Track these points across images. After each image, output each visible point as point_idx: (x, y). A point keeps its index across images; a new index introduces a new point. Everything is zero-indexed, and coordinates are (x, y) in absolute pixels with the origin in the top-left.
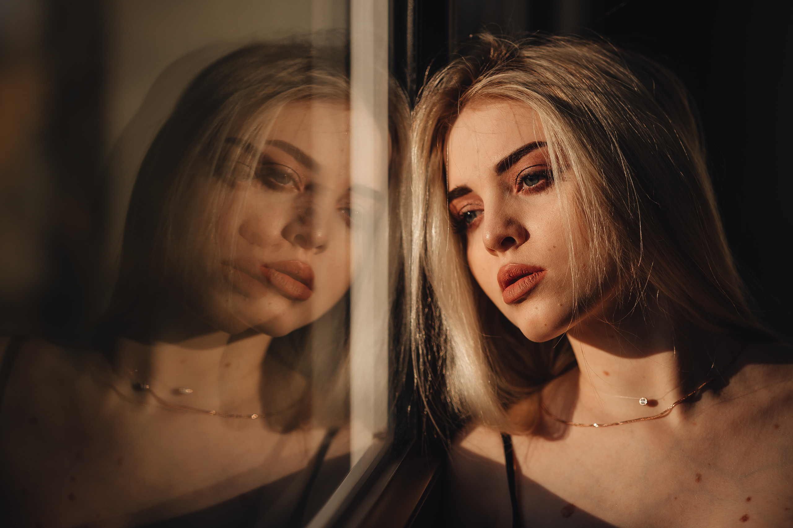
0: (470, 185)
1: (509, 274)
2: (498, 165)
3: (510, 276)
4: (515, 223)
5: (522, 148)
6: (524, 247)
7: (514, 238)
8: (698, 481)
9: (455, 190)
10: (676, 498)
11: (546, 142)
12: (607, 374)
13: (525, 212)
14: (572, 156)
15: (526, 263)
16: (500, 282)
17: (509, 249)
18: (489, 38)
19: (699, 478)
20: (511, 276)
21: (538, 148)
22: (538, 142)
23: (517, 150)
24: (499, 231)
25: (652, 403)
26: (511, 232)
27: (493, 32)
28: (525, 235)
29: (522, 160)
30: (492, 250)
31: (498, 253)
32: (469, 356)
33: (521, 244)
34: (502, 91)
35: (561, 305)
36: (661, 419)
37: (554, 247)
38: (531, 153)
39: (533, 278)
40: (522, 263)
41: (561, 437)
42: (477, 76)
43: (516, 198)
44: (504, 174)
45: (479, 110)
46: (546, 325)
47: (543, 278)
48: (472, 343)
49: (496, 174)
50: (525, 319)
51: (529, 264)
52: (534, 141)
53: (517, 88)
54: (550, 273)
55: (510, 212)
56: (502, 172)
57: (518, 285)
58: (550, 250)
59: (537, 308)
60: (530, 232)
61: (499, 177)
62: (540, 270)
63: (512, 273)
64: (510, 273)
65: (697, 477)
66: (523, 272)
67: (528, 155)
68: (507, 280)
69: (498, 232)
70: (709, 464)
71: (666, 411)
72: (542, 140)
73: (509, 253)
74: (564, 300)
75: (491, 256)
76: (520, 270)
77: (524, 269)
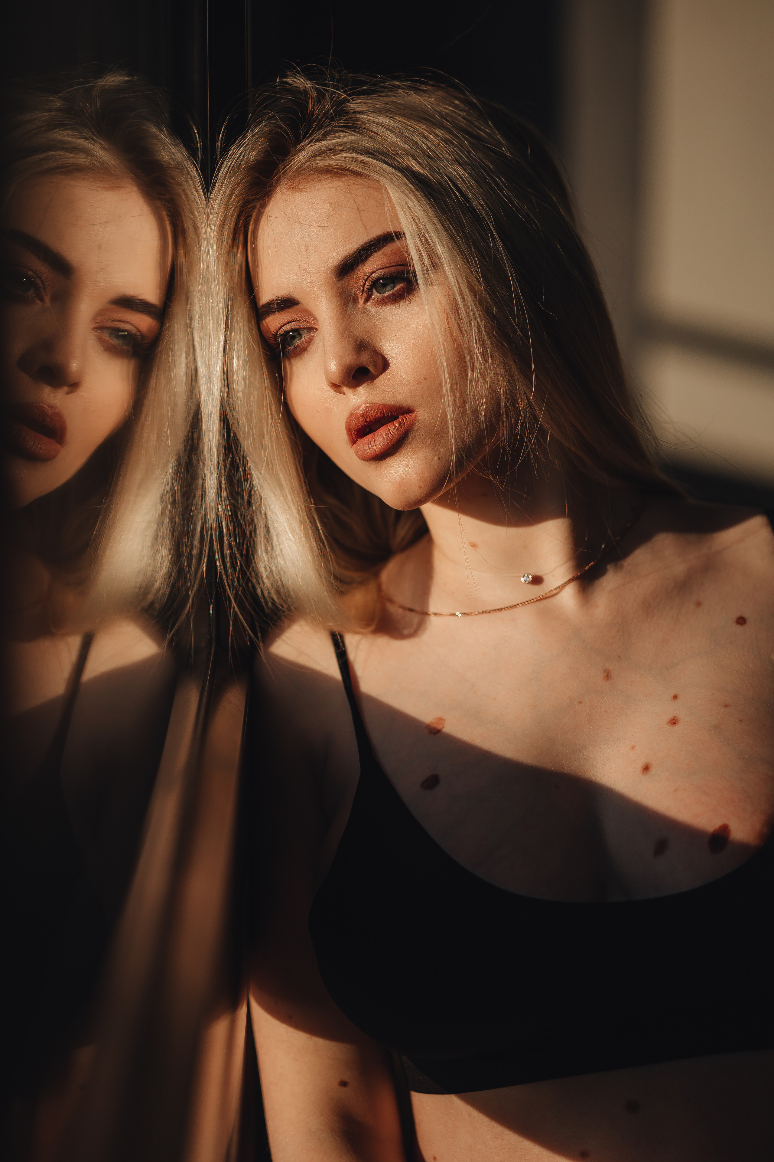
0: (296, 295)
1: (365, 418)
2: (338, 266)
3: (366, 421)
4: (368, 347)
5: (372, 241)
6: (383, 379)
7: (369, 368)
8: (608, 679)
9: (270, 304)
10: (580, 702)
11: (404, 233)
12: (474, 545)
13: (379, 331)
14: (441, 250)
15: (388, 402)
16: (349, 430)
17: (364, 383)
19: (608, 676)
20: (367, 420)
21: (395, 241)
22: (395, 233)
23: (366, 243)
24: (349, 359)
25: (537, 580)
26: (365, 358)
27: (309, 75)
28: (384, 365)
29: (371, 259)
30: (336, 387)
31: (345, 389)
32: (293, 532)
33: (378, 376)
34: (340, 163)
35: (439, 459)
36: (549, 600)
37: (425, 379)
38: (385, 248)
39: (400, 424)
40: (383, 402)
41: (415, 632)
42: (298, 141)
43: (364, 311)
44: (347, 279)
46: (420, 487)
47: (413, 423)
48: (295, 511)
49: (335, 279)
50: (391, 481)
51: (393, 403)
52: (389, 231)
53: (357, 157)
54: (422, 415)
55: (359, 331)
56: (344, 276)
57: (380, 436)
58: (419, 383)
59: (407, 466)
60: (389, 359)
61: (340, 284)
62: (408, 411)
63: (369, 417)
64: (367, 417)
65: (605, 674)
66: (384, 415)
67: (380, 253)
68: (362, 426)
69: (348, 361)
70: (619, 657)
71: (557, 588)
72: (398, 229)
73: (362, 390)
74: (442, 452)
75: (331, 392)
76: (381, 412)
77: (386, 411)
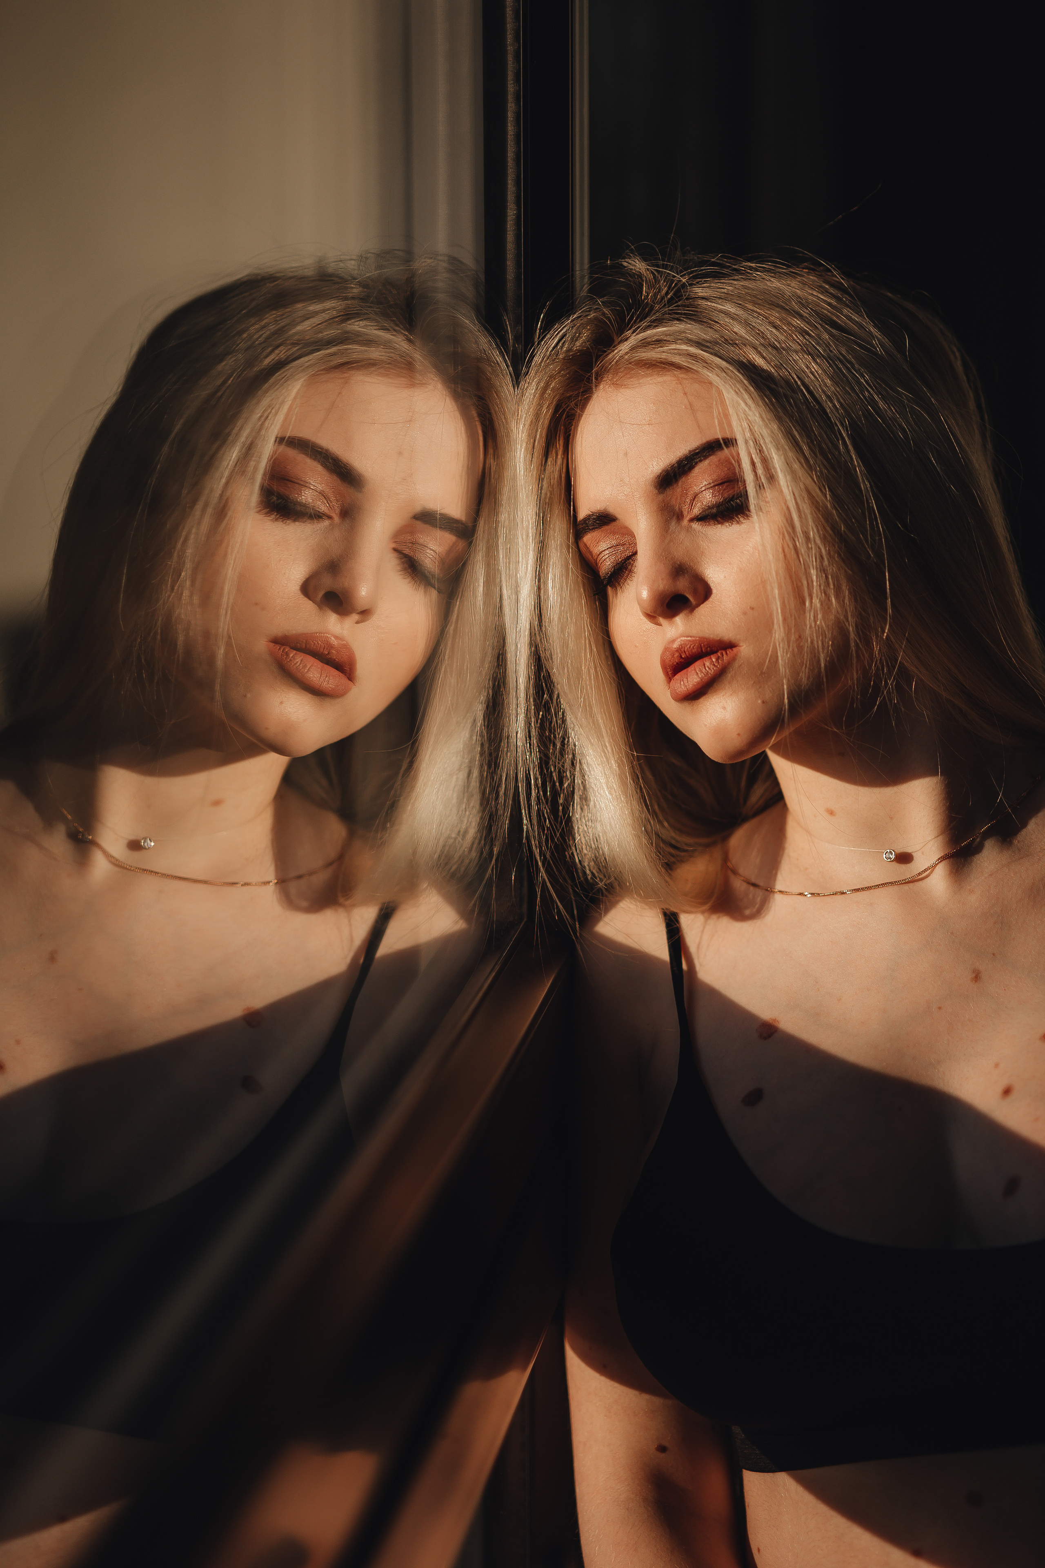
0: (612, 510)
1: (679, 653)
2: (659, 476)
3: (681, 657)
4: (687, 571)
5: (697, 449)
6: (704, 610)
7: (688, 596)
8: (976, 981)
9: (588, 518)
10: (940, 1008)
11: (736, 440)
12: (831, 813)
13: (703, 552)
14: (777, 461)
15: (707, 635)
16: (664, 668)
17: (681, 612)
18: (638, 265)
19: (977, 977)
20: (683, 656)
21: (723, 449)
22: (723, 439)
23: (690, 451)
24: (663, 584)
25: (904, 858)
26: (683, 585)
27: (646, 256)
28: (704, 591)
29: (697, 470)
30: (651, 616)
31: (661, 620)
32: (610, 788)
33: (698, 605)
34: (664, 356)
35: (763, 702)
36: (917, 884)
37: (752, 608)
38: (711, 457)
39: (717, 660)
40: (701, 635)
41: (757, 914)
42: (621, 331)
43: (689, 529)
44: (669, 492)
45: (626, 386)
46: (739, 735)
47: (734, 659)
48: (615, 766)
49: (655, 491)
50: (706, 725)
51: (712, 636)
52: (716, 437)
53: (687, 350)
54: (745, 650)
55: (679, 553)
56: (665, 489)
57: (694, 671)
58: (745, 613)
59: (724, 708)
60: (712, 585)
61: (661, 497)
62: (728, 646)
63: (685, 652)
64: (682, 652)
65: (974, 975)
66: (702, 650)
67: (707, 462)
68: (677, 663)
69: (661, 587)
70: (994, 954)
71: (925, 870)
72: (729, 435)
73: (679, 620)
74: (768, 694)
75: (648, 624)
76: (698, 646)
77: (704, 646)
